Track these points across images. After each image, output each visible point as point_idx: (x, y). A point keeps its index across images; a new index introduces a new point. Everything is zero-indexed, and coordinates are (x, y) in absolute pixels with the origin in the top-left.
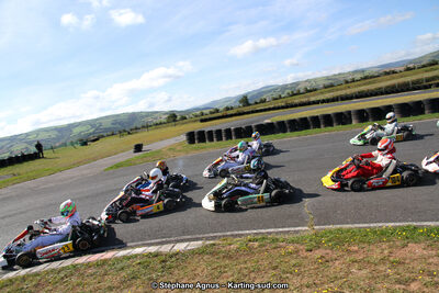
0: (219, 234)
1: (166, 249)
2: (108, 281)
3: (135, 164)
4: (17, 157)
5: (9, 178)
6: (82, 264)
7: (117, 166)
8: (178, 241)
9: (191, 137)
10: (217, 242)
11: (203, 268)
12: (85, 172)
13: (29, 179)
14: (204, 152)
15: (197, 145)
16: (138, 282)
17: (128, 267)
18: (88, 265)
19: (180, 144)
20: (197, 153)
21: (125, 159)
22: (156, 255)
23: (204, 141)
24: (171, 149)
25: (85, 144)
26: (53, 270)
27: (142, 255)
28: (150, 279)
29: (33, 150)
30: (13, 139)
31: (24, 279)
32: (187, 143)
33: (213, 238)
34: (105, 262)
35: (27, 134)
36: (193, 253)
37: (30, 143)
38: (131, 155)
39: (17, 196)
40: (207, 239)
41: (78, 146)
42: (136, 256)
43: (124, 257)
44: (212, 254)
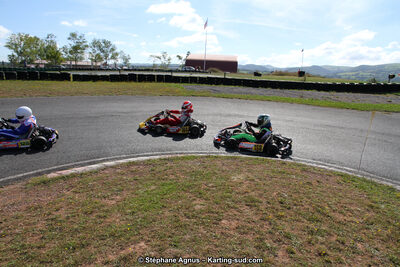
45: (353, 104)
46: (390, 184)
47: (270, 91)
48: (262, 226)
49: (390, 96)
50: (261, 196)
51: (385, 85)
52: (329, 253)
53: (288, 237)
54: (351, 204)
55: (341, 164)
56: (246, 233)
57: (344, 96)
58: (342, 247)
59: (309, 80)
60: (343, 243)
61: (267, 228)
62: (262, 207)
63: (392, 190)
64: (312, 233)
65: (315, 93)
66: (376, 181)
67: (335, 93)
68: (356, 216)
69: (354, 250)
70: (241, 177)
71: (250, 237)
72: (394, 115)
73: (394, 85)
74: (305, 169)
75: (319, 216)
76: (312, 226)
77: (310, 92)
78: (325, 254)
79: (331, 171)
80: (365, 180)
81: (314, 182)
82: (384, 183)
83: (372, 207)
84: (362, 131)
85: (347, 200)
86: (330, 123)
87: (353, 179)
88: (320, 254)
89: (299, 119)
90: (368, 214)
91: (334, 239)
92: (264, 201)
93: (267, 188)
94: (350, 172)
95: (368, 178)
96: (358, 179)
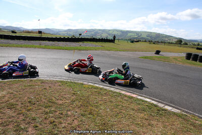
0: (190, 112)
1: (161, 105)
2: (132, 106)
3: (154, 60)
4: (105, 39)
6: (123, 94)
7: (146, 58)
8: (167, 105)
9: (189, 56)
10: (188, 115)
11: (178, 123)
12: (130, 55)
13: (107, 50)
14: (194, 66)
15: (190, 61)
16: (145, 113)
17: (142, 104)
18: (126, 96)
19: (181, 58)
20: (190, 66)
21: (150, 55)
22: (156, 106)
23: (196, 61)
24: (175, 59)
25: (132, 42)
26: (111, 91)
27: (149, 103)
28: (151, 115)
29: (111, 38)
30: (104, 31)
31: (101, 89)
32: (185, 58)
33: (186, 112)
34: (132, 97)
35: (109, 30)
36: (174, 114)
37: (109, 34)
38: (153, 54)
40: (183, 111)
41: (129, 42)
42: (146, 102)
43: (141, 100)
44: (185, 119)
45: (65, 47)
46: (81, 82)
47: (22, 42)
48: (18, 118)
49: (81, 43)
50: (17, 101)
51: (78, 38)
52: (56, 120)
53: (34, 119)
54: (65, 95)
55: (61, 76)
56: (8, 125)
57: (61, 44)
58: (61, 116)
59: (44, 36)
60: (62, 114)
61: (22, 117)
62: (18, 107)
63: (82, 84)
64: (47, 113)
65: (47, 42)
66: (76, 82)
67: (57, 42)
68: (68, 100)
69: (67, 116)
70: (4, 93)
71: (11, 127)
72: (82, 51)
73: (81, 38)
74: (43, 82)
75: (50, 104)
76: (47, 110)
77: (44, 42)
78: (53, 122)
79: (56, 81)
80: (71, 82)
81: (48, 88)
82: (79, 82)
83: (74, 94)
84: (70, 59)
85: (63, 93)
86: (55, 57)
87: (66, 83)
88: (51, 123)
89: (39, 56)
90: (73, 97)
91: (57, 113)
92: (20, 104)
93: (21, 96)
94: (65, 79)
95: (73, 81)
96: (68, 82)
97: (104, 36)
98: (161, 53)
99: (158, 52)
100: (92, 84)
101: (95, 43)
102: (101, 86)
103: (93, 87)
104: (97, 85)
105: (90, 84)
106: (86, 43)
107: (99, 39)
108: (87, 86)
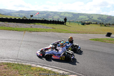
3: (105, 42)
4: (56, 21)
5: (51, 29)
7: (97, 40)
12: (82, 37)
13: (58, 32)
21: (101, 38)
25: (83, 24)
29: (62, 20)
30: (55, 13)
35: (61, 13)
37: (61, 17)
38: (104, 36)
39: (53, 37)
41: (80, 24)
45: (16, 28)
46: (29, 64)
49: (32, 25)
51: (29, 19)
55: (8, 58)
57: (12, 24)
63: (30, 66)
66: (23, 64)
67: (7, 23)
72: (33, 33)
73: (33, 20)
79: (2, 63)
80: (19, 65)
82: (27, 64)
84: (19, 41)
86: (4, 37)
87: (13, 65)
94: (13, 61)
95: (20, 63)
96: (16, 64)
97: (56, 18)
98: (112, 36)
99: (109, 35)
100: (40, 66)
101: (46, 25)
102: (50, 69)
103: (41, 70)
104: (46, 68)
105: (38, 66)
106: (37, 24)
107: (51, 21)
108: (35, 69)
